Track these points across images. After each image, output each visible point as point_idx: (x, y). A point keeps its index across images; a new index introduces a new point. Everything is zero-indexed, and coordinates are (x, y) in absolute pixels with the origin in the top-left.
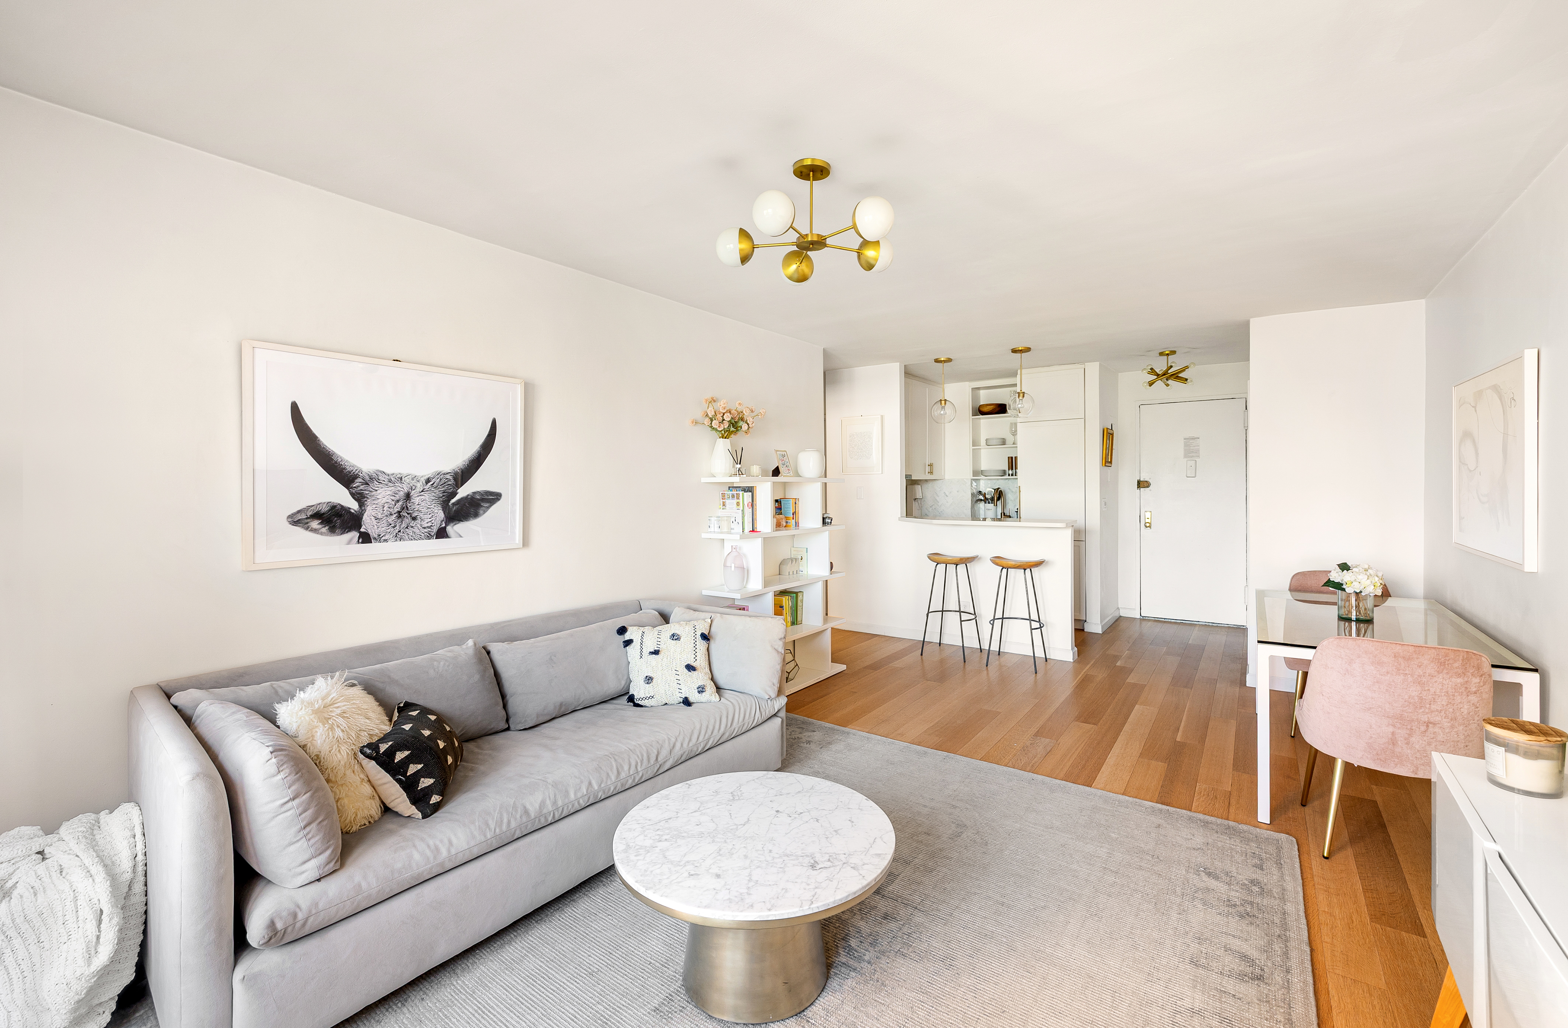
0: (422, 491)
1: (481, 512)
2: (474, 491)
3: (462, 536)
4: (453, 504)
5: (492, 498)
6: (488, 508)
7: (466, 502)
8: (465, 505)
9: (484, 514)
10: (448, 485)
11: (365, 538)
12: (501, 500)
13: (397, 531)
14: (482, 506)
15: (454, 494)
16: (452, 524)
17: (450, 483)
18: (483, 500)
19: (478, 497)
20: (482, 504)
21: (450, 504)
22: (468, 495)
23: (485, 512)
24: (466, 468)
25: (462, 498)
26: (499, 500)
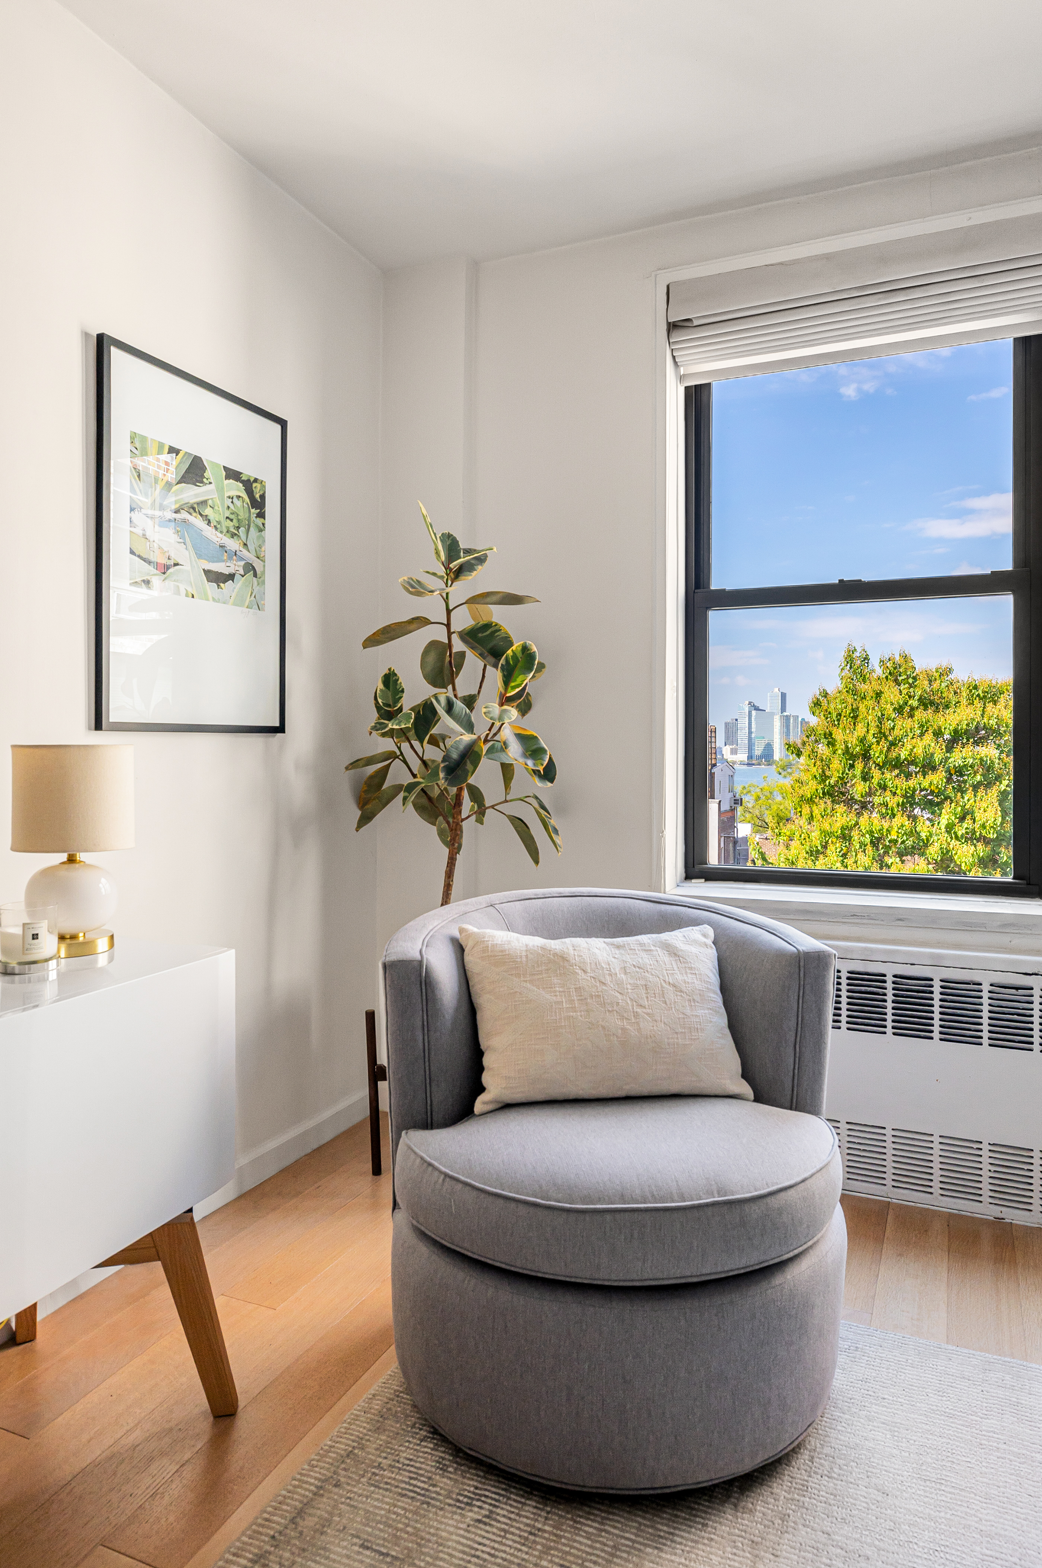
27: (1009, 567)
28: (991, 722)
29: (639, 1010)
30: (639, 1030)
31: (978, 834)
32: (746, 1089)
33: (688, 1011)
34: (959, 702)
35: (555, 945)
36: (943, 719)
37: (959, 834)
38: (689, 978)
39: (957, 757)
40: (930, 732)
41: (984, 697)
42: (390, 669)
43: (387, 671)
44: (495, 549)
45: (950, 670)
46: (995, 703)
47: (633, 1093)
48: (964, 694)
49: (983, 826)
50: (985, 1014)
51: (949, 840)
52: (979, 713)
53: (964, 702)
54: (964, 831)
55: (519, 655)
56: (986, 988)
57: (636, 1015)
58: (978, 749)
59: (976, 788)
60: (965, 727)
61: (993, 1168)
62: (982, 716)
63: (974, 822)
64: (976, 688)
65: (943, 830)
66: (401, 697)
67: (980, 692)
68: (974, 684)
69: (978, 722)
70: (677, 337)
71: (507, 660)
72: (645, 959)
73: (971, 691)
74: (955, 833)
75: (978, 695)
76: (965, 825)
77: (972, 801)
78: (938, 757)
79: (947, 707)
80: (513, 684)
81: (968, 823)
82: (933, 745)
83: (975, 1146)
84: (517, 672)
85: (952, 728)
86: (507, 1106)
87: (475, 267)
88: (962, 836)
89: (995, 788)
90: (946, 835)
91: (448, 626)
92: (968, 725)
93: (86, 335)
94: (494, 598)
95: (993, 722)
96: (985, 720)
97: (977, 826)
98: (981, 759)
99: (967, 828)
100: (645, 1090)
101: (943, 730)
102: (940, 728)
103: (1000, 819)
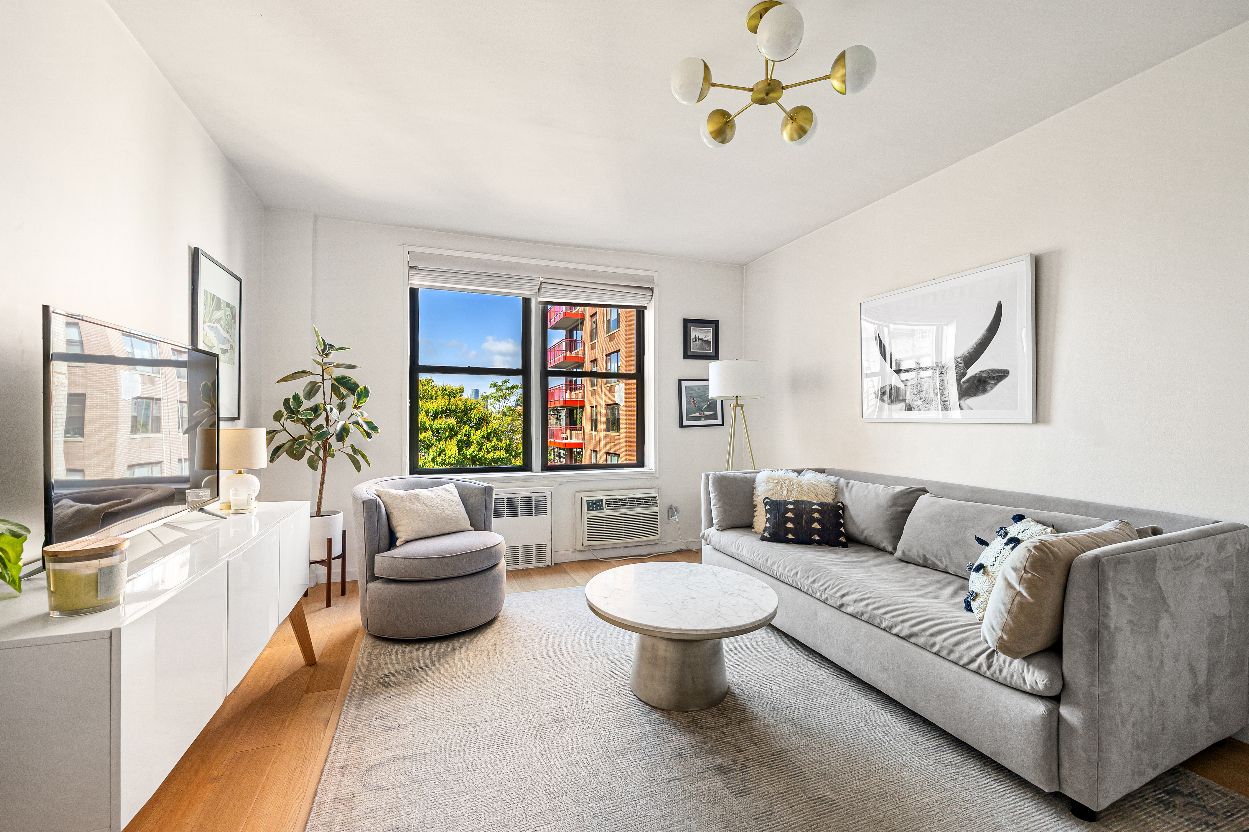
0: (941, 374)
1: (989, 388)
2: (981, 369)
3: (973, 409)
4: (964, 382)
5: (1000, 375)
6: (996, 384)
7: (974, 381)
8: (974, 383)
9: (991, 390)
10: (960, 367)
11: (909, 408)
12: (1009, 376)
13: (926, 403)
14: (989, 383)
15: (964, 374)
16: (964, 399)
17: (961, 365)
18: (990, 377)
19: (985, 375)
20: (989, 381)
21: (961, 382)
22: (976, 374)
23: (992, 388)
24: (973, 351)
25: (971, 377)
26: (1006, 376)
27: (521, 367)
28: (453, 407)
29: (444, 508)
30: (445, 513)
31: (447, 461)
32: (472, 528)
33: (456, 507)
34: (437, 397)
35: (413, 491)
36: (430, 405)
37: (439, 462)
38: (454, 498)
39: (437, 424)
40: (423, 411)
41: (449, 394)
42: (295, 393)
43: (294, 394)
44: (351, 349)
45: (433, 381)
46: (454, 397)
47: (444, 533)
48: (440, 393)
49: (450, 458)
50: (520, 507)
51: (433, 465)
52: (447, 402)
53: (440, 397)
54: (441, 461)
55: (363, 390)
56: (520, 499)
57: (443, 509)
58: (448, 420)
59: (446, 439)
60: (440, 409)
61: (522, 553)
62: (449, 404)
63: (445, 456)
64: (445, 390)
65: (430, 460)
66: (301, 405)
67: (447, 392)
68: (444, 387)
69: (447, 407)
70: (412, 271)
71: (358, 392)
72: (440, 493)
73: (443, 391)
74: (437, 462)
75: (447, 394)
76: (441, 458)
77: (444, 446)
78: (427, 425)
79: (431, 399)
80: (360, 402)
81: (442, 456)
82: (425, 418)
83: (517, 548)
84: (362, 398)
85: (434, 410)
86: (407, 542)
87: (316, 217)
88: (440, 463)
89: (455, 439)
90: (432, 463)
91: (323, 376)
92: (442, 408)
93: (190, 247)
94: (344, 366)
95: (454, 407)
96: (450, 406)
97: (447, 457)
98: (449, 424)
99: (442, 459)
100: (447, 532)
101: (430, 411)
102: (428, 409)
103: (458, 454)
